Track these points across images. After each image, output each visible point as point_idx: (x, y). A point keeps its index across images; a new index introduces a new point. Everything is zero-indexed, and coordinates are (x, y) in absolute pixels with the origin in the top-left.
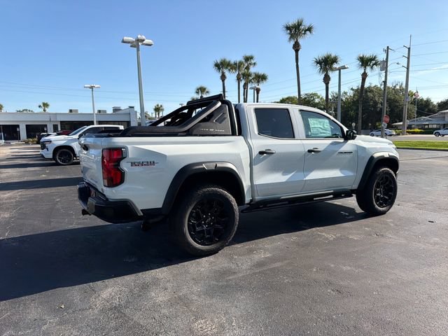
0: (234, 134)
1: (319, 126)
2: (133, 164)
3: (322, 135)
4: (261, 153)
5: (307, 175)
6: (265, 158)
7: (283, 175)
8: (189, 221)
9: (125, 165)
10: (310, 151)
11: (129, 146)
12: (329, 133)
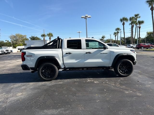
0: (59, 48)
1: (93, 45)
2: (27, 56)
3: (94, 48)
4: (67, 53)
5: (85, 61)
6: (68, 55)
7: (76, 60)
8: (41, 71)
9: (25, 56)
10: (87, 53)
11: (26, 52)
12: (97, 47)
